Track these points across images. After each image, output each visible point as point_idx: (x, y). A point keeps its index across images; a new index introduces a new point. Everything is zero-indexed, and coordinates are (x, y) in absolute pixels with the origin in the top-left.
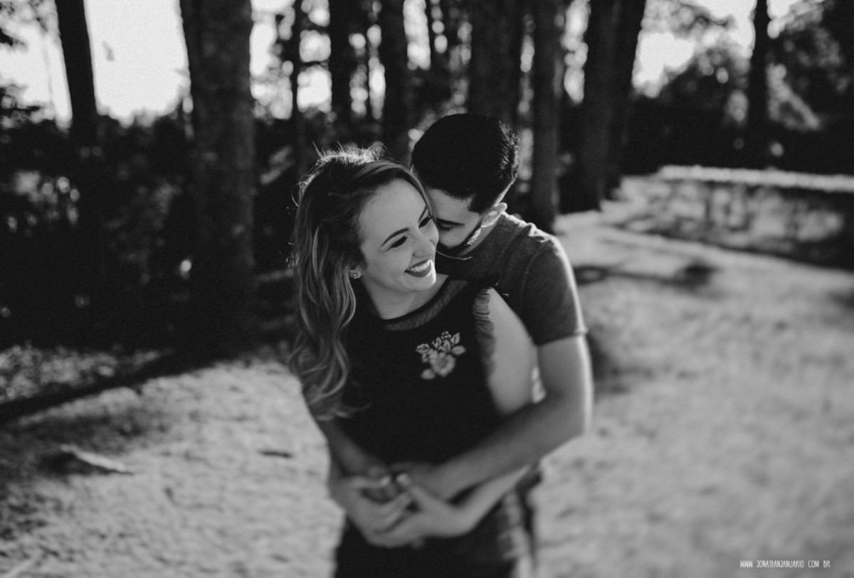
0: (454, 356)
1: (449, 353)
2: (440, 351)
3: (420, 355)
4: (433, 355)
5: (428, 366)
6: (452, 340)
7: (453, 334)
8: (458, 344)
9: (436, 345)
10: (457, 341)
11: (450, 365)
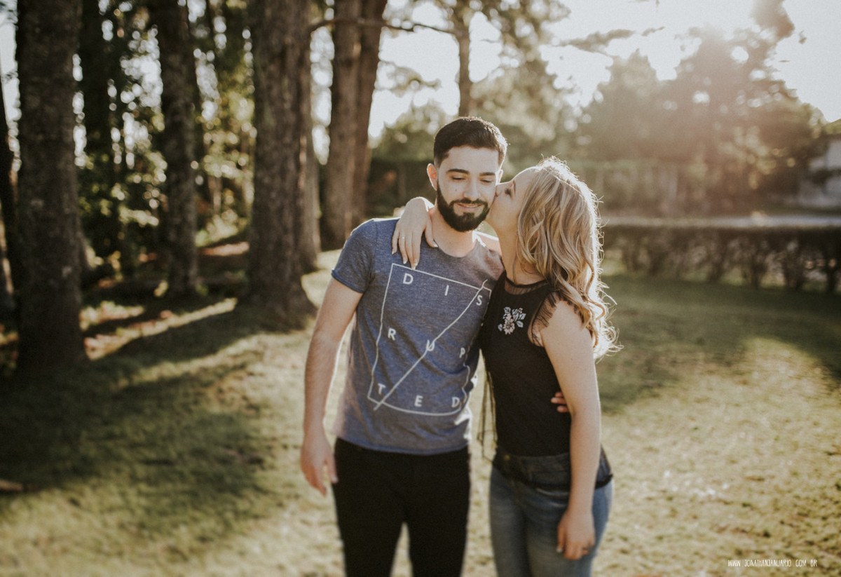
0: (516, 325)
1: (515, 322)
2: (512, 318)
3: (504, 313)
4: (509, 317)
5: (503, 322)
6: (520, 316)
7: (523, 312)
8: (521, 321)
9: (514, 313)
10: (523, 318)
11: (511, 330)
